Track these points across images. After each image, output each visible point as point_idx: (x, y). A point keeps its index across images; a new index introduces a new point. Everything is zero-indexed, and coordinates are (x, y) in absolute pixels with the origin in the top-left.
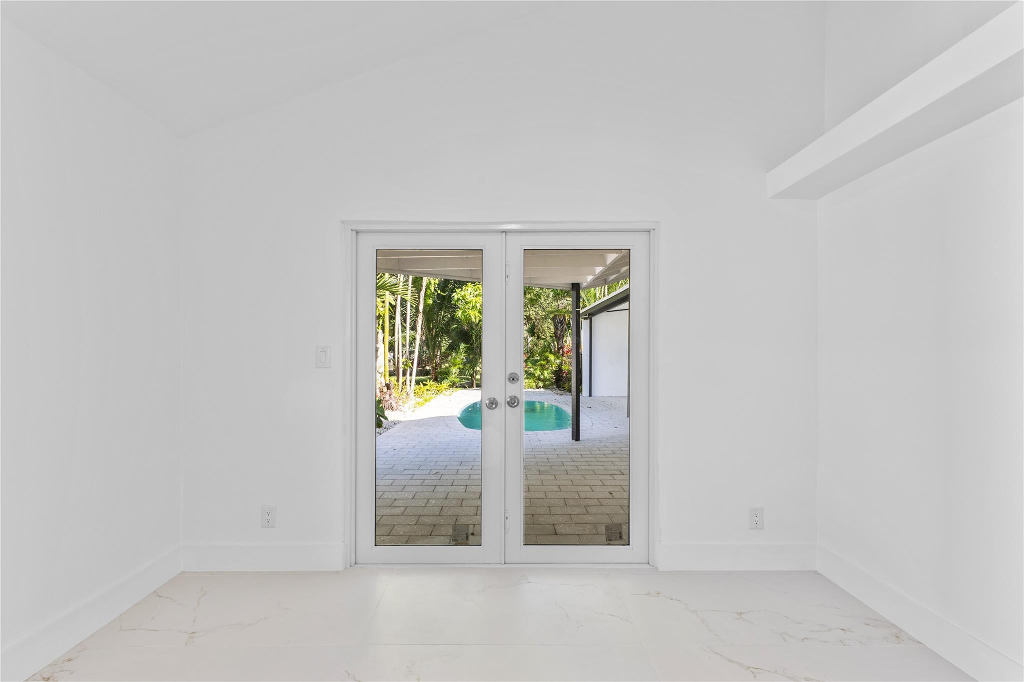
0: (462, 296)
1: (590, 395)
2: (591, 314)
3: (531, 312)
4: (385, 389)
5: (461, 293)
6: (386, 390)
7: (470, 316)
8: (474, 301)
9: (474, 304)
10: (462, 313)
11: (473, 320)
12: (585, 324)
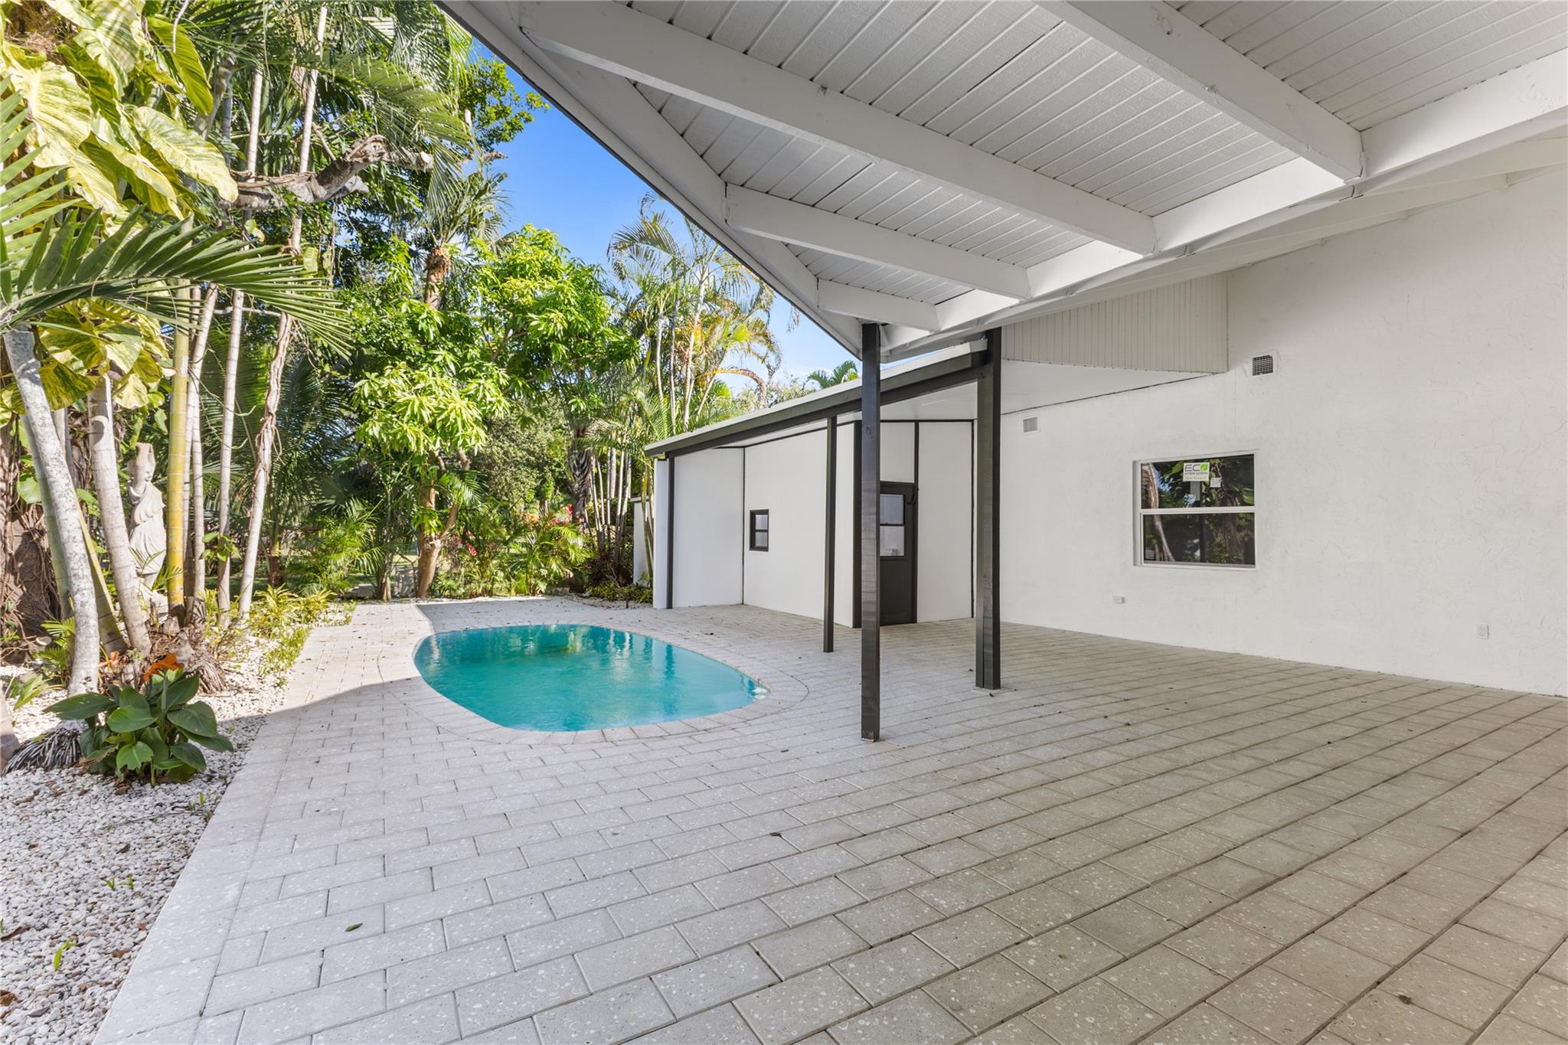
0: (383, 389)
1: (670, 606)
2: (672, 453)
3: (495, 449)
4: (173, 627)
5: (381, 382)
6: (178, 629)
7: (404, 437)
8: (417, 403)
9: (416, 410)
10: (382, 428)
11: (413, 447)
12: (659, 470)
